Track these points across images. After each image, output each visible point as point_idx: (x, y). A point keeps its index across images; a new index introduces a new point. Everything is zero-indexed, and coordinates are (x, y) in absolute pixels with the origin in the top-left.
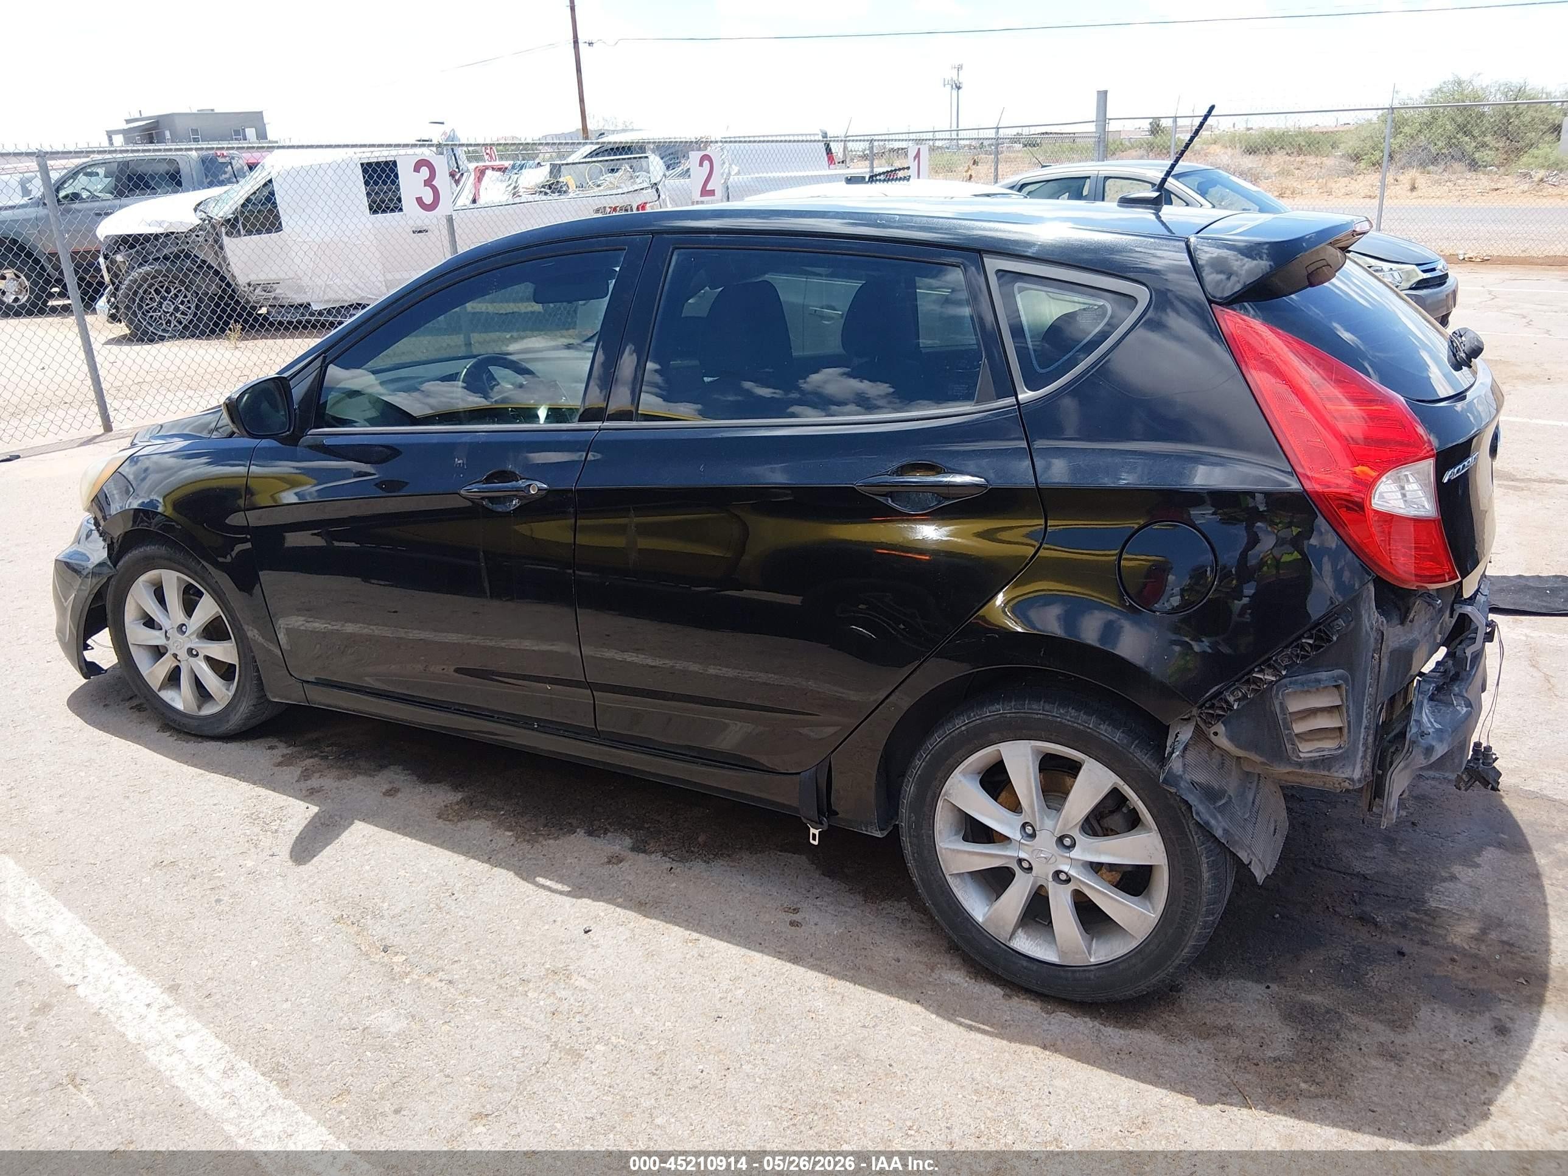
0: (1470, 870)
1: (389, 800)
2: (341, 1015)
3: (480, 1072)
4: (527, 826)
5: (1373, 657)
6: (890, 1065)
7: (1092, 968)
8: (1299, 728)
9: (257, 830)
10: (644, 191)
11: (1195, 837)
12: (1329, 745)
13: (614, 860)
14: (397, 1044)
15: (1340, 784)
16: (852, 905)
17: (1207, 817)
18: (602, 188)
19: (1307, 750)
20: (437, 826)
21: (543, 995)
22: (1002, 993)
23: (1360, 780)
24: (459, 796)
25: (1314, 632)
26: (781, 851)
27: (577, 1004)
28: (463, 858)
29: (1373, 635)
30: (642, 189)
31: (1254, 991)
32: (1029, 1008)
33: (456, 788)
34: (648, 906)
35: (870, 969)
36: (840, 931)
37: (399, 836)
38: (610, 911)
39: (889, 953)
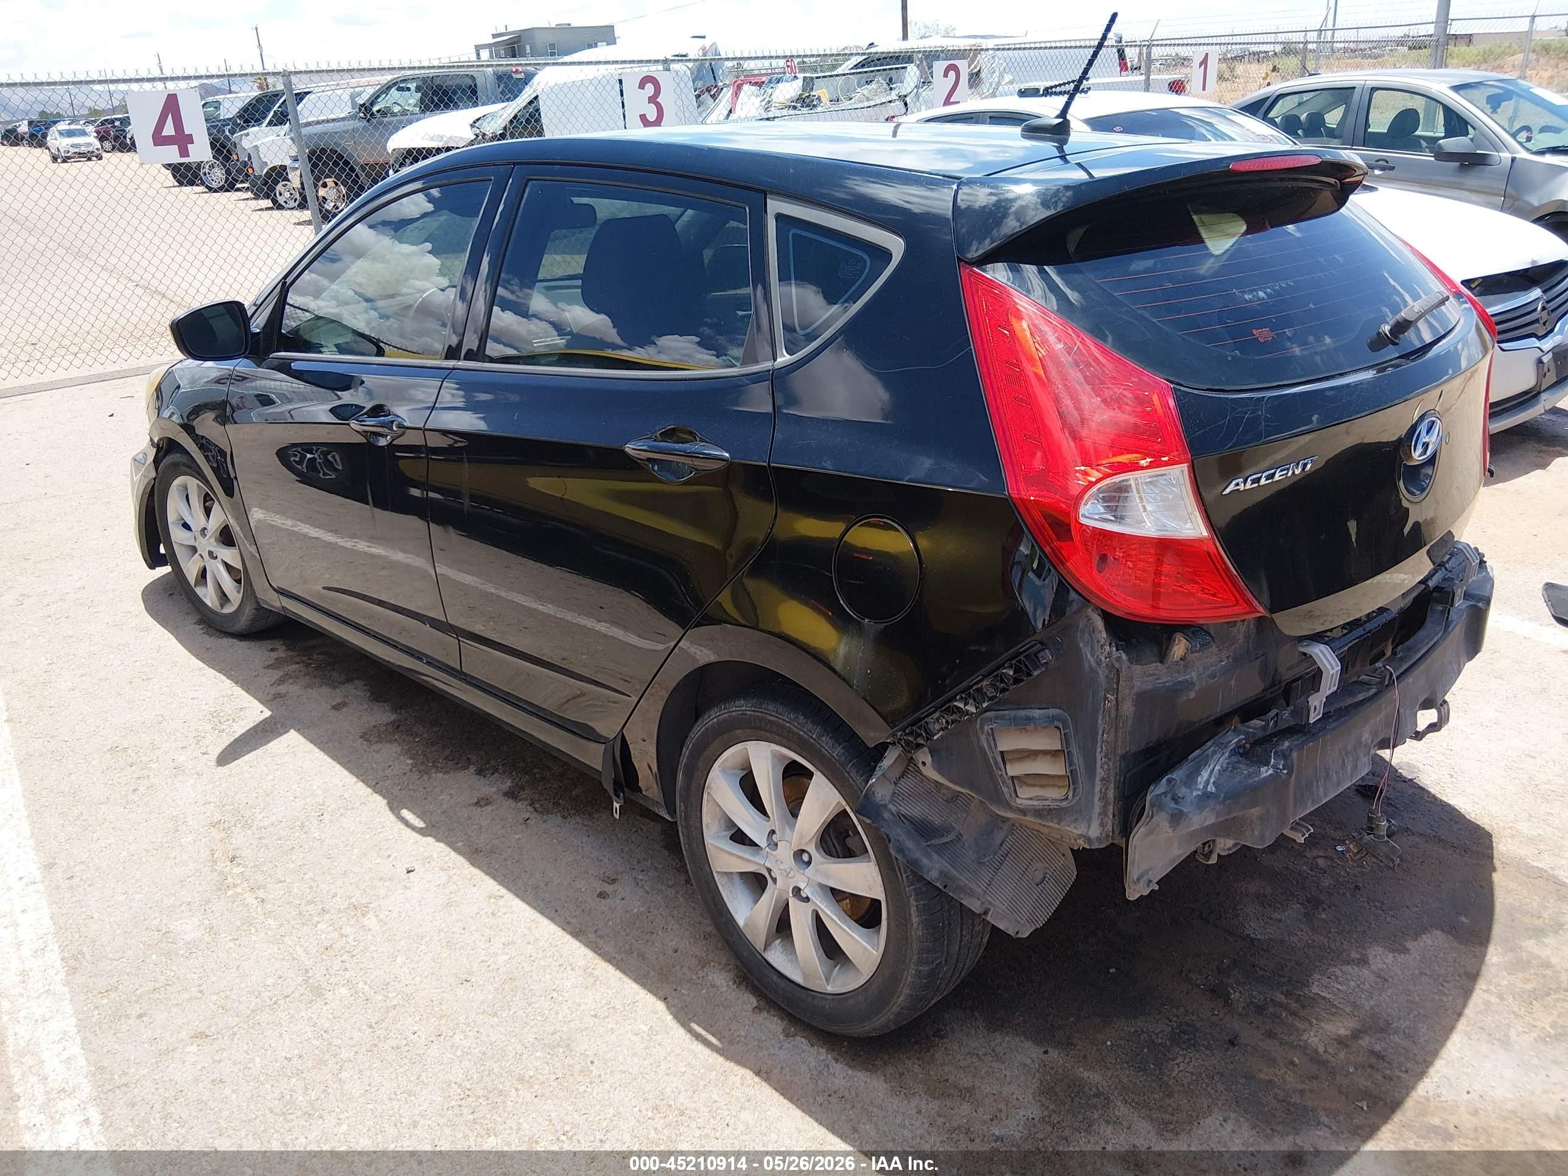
0: (1391, 955)
1: (332, 713)
2: (157, 915)
3: (228, 993)
4: (430, 756)
5: (1106, 698)
6: (592, 1062)
7: (828, 997)
8: (1014, 769)
9: (209, 727)
10: (892, 104)
11: (904, 875)
12: (1053, 794)
13: (482, 803)
14: (181, 952)
15: (1075, 840)
16: (671, 883)
17: (917, 854)
18: (853, 101)
19: (1026, 796)
20: (355, 745)
21: (331, 928)
22: (755, 1004)
23: (1099, 839)
24: (393, 717)
25: (1014, 662)
26: (640, 816)
27: (353, 943)
28: (355, 779)
29: (1102, 673)
30: (890, 102)
31: (1029, 1053)
32: (772, 1025)
33: (395, 709)
34: (482, 854)
35: (642, 956)
36: (641, 909)
37: (317, 750)
38: (444, 854)
39: (672, 940)
